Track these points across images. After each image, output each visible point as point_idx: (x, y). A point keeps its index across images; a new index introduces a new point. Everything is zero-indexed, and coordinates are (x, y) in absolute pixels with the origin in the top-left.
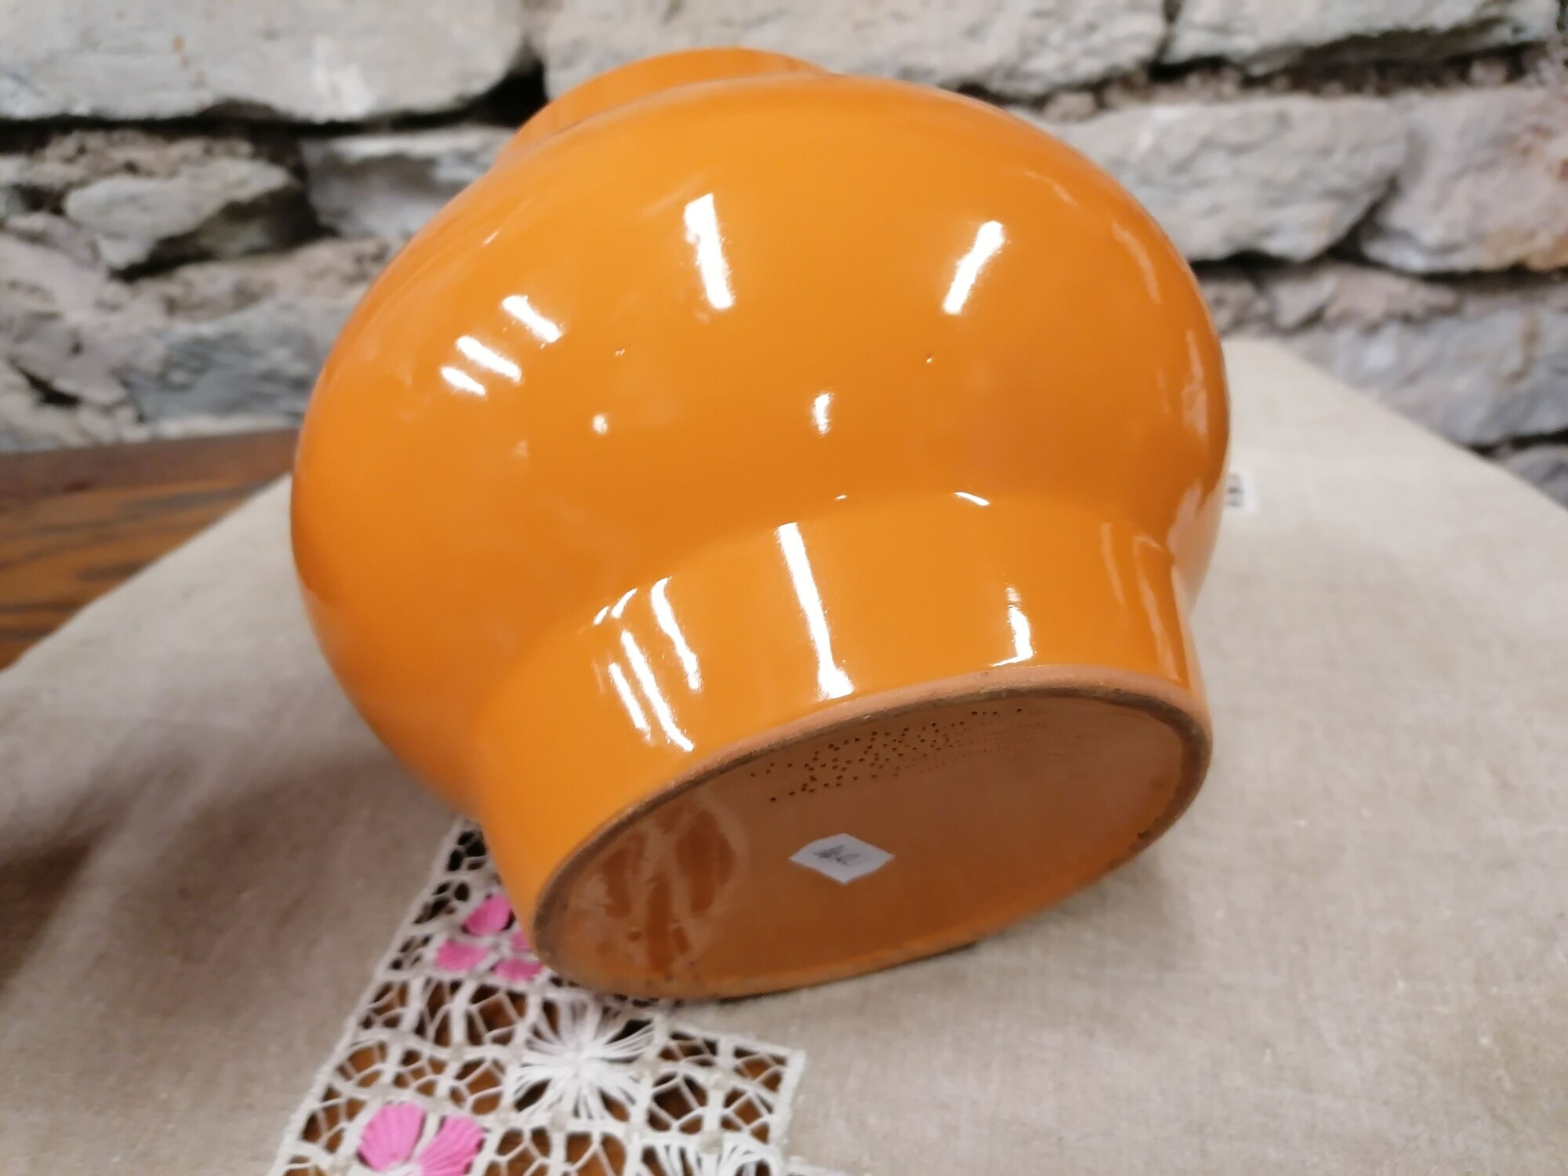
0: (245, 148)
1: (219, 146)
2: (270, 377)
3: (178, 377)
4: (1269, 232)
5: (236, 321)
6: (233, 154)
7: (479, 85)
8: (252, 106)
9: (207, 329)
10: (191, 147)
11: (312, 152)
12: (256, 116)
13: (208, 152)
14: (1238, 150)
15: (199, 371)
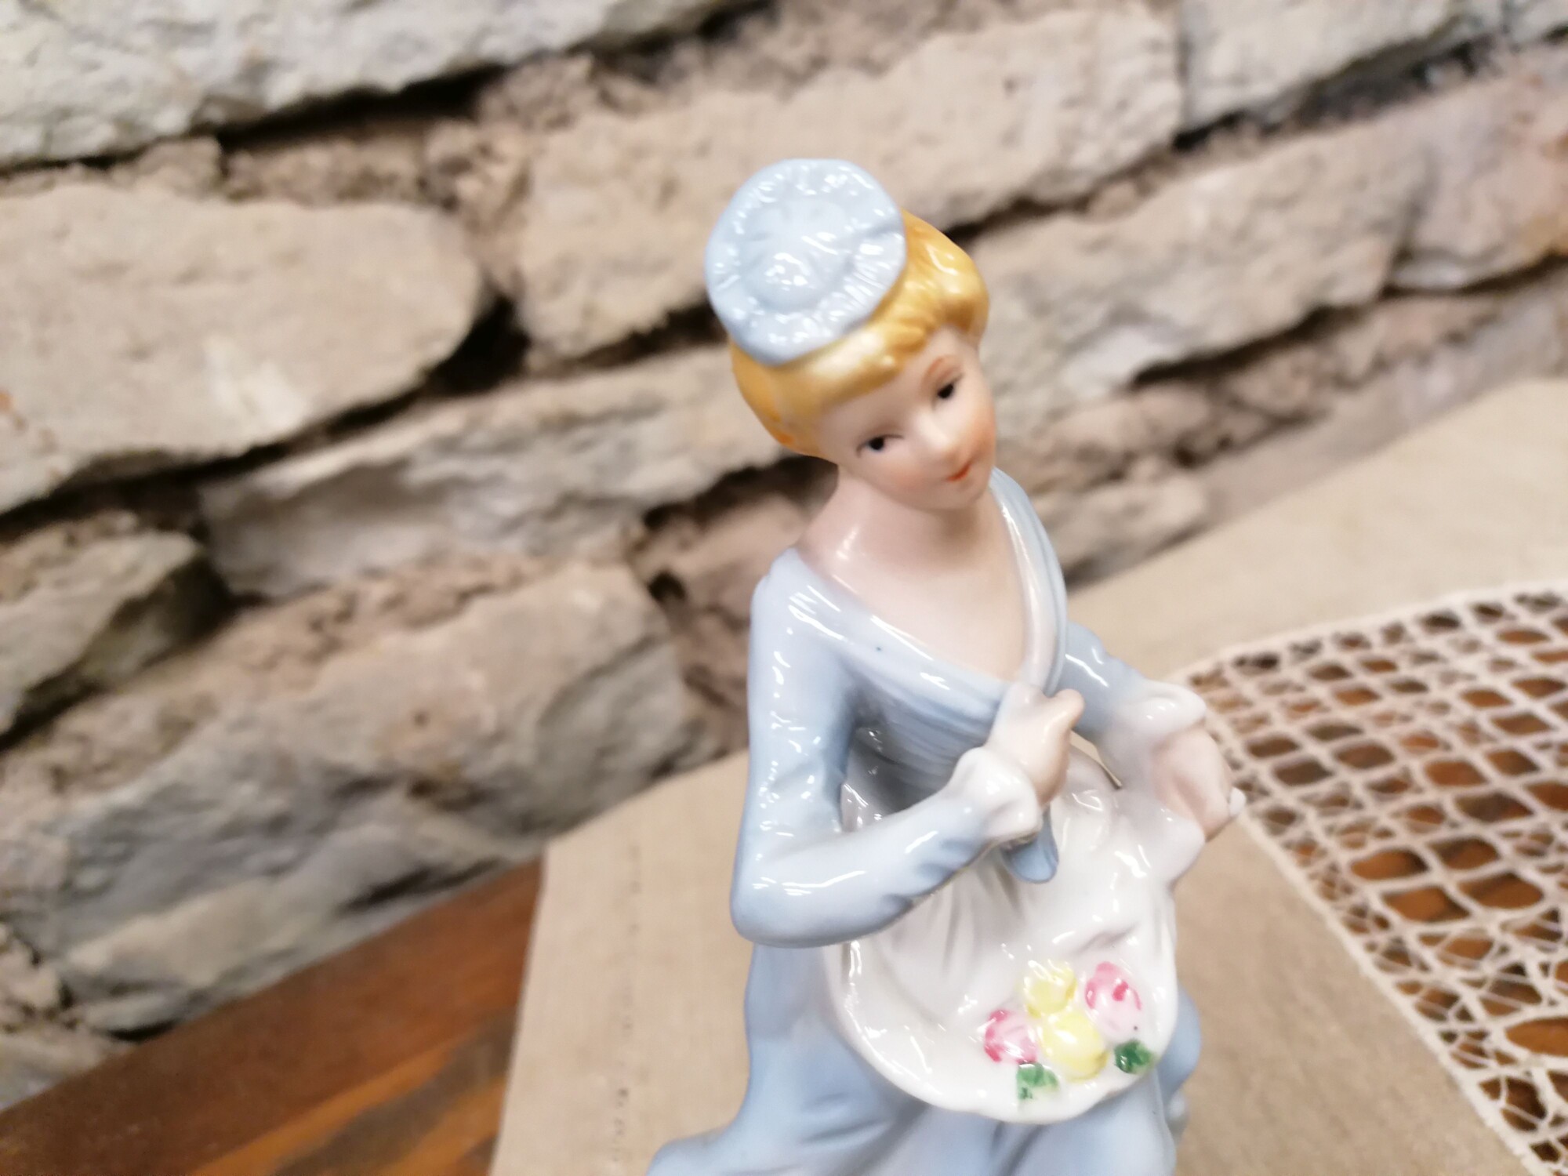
0: (125, 520)
1: (85, 529)
2: (231, 830)
3: (90, 878)
4: (1330, 282)
5: (169, 770)
6: (109, 534)
7: (441, 349)
8: (131, 458)
9: (127, 794)
10: (47, 542)
11: (220, 499)
12: (138, 470)
13: (72, 541)
14: (1284, 203)
15: (124, 858)
